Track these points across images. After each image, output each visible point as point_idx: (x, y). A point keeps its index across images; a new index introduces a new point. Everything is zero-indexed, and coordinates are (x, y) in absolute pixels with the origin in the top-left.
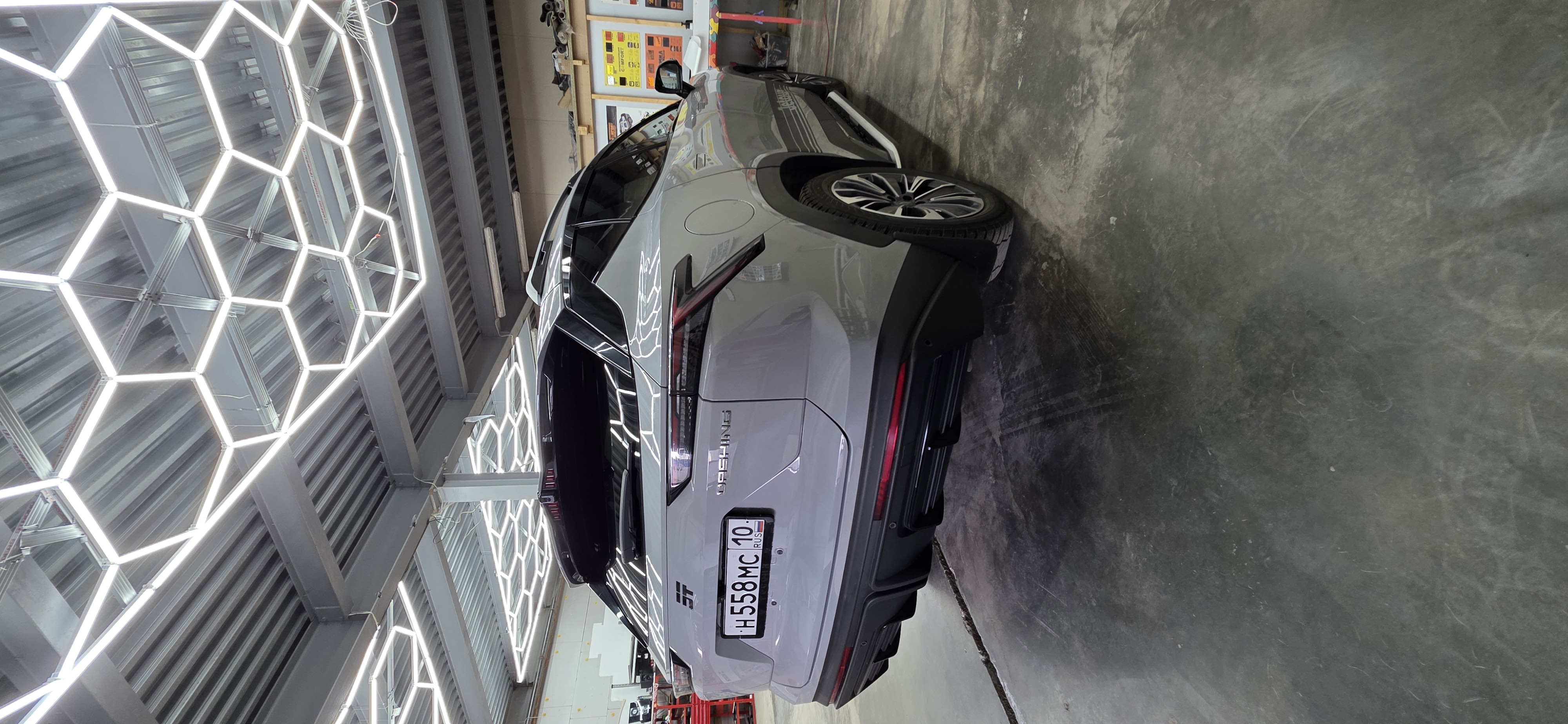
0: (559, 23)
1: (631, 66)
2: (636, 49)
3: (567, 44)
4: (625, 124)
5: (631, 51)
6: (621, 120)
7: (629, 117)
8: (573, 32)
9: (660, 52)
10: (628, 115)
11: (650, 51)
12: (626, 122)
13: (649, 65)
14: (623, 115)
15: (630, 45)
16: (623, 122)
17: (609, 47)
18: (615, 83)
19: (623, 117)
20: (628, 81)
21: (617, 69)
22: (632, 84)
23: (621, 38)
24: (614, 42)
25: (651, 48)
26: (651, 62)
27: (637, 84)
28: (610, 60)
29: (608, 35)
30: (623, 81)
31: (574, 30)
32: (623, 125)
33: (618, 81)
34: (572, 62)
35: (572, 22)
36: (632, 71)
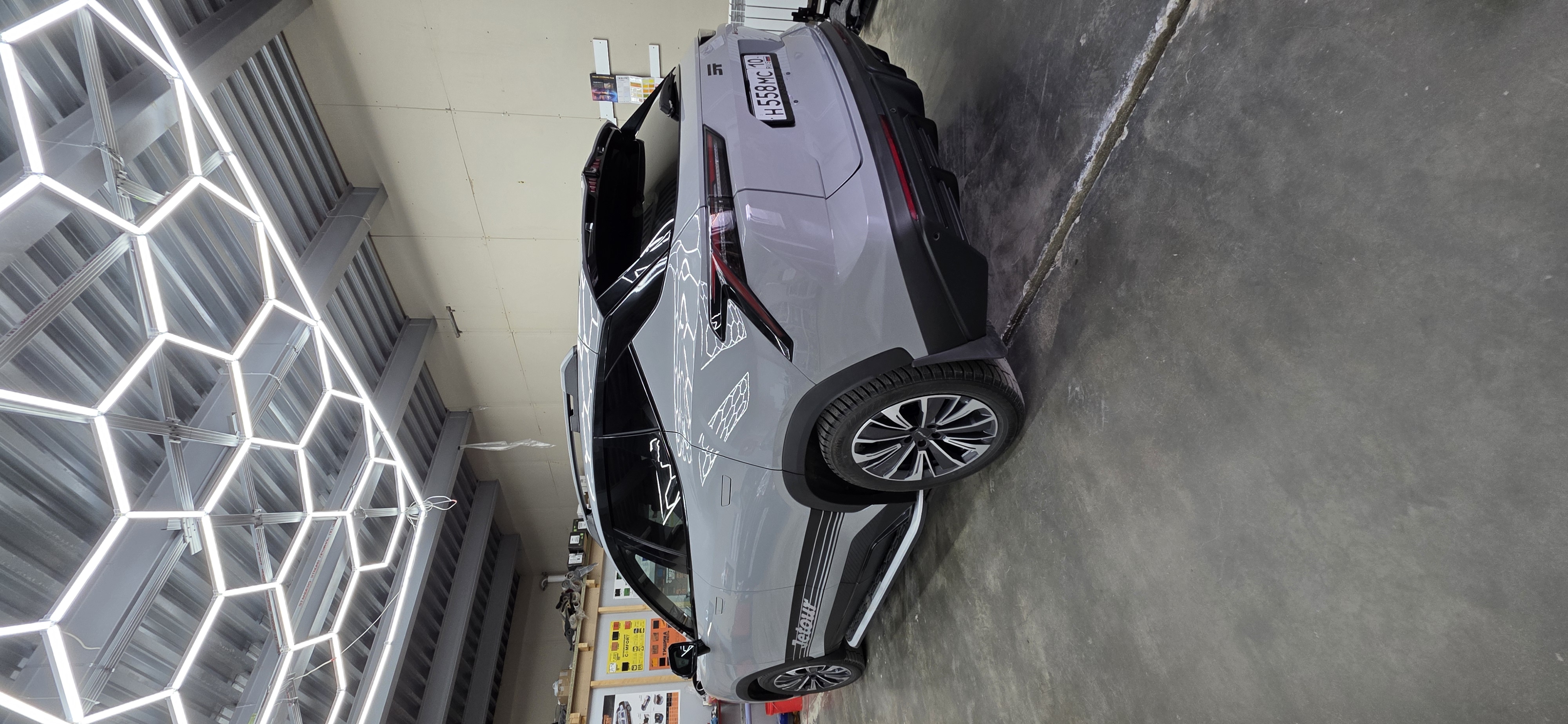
0: (572, 611)
1: (635, 650)
2: (642, 634)
3: (576, 630)
4: (622, 714)
5: (637, 636)
6: (619, 709)
7: (628, 705)
8: (585, 615)
9: (665, 633)
10: (627, 702)
11: (655, 634)
12: (624, 711)
13: (653, 646)
14: (622, 703)
15: (637, 631)
16: (620, 712)
17: (616, 636)
18: (617, 669)
19: (622, 706)
20: (630, 666)
21: (620, 655)
22: (635, 668)
23: (628, 626)
24: (622, 631)
25: (656, 630)
26: (655, 643)
27: (640, 667)
28: (615, 647)
29: (616, 625)
30: (625, 666)
31: (585, 614)
32: (620, 715)
33: (620, 667)
34: (577, 646)
35: (585, 609)
36: (636, 655)
